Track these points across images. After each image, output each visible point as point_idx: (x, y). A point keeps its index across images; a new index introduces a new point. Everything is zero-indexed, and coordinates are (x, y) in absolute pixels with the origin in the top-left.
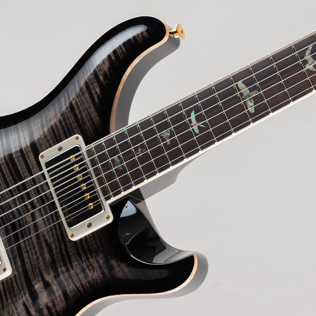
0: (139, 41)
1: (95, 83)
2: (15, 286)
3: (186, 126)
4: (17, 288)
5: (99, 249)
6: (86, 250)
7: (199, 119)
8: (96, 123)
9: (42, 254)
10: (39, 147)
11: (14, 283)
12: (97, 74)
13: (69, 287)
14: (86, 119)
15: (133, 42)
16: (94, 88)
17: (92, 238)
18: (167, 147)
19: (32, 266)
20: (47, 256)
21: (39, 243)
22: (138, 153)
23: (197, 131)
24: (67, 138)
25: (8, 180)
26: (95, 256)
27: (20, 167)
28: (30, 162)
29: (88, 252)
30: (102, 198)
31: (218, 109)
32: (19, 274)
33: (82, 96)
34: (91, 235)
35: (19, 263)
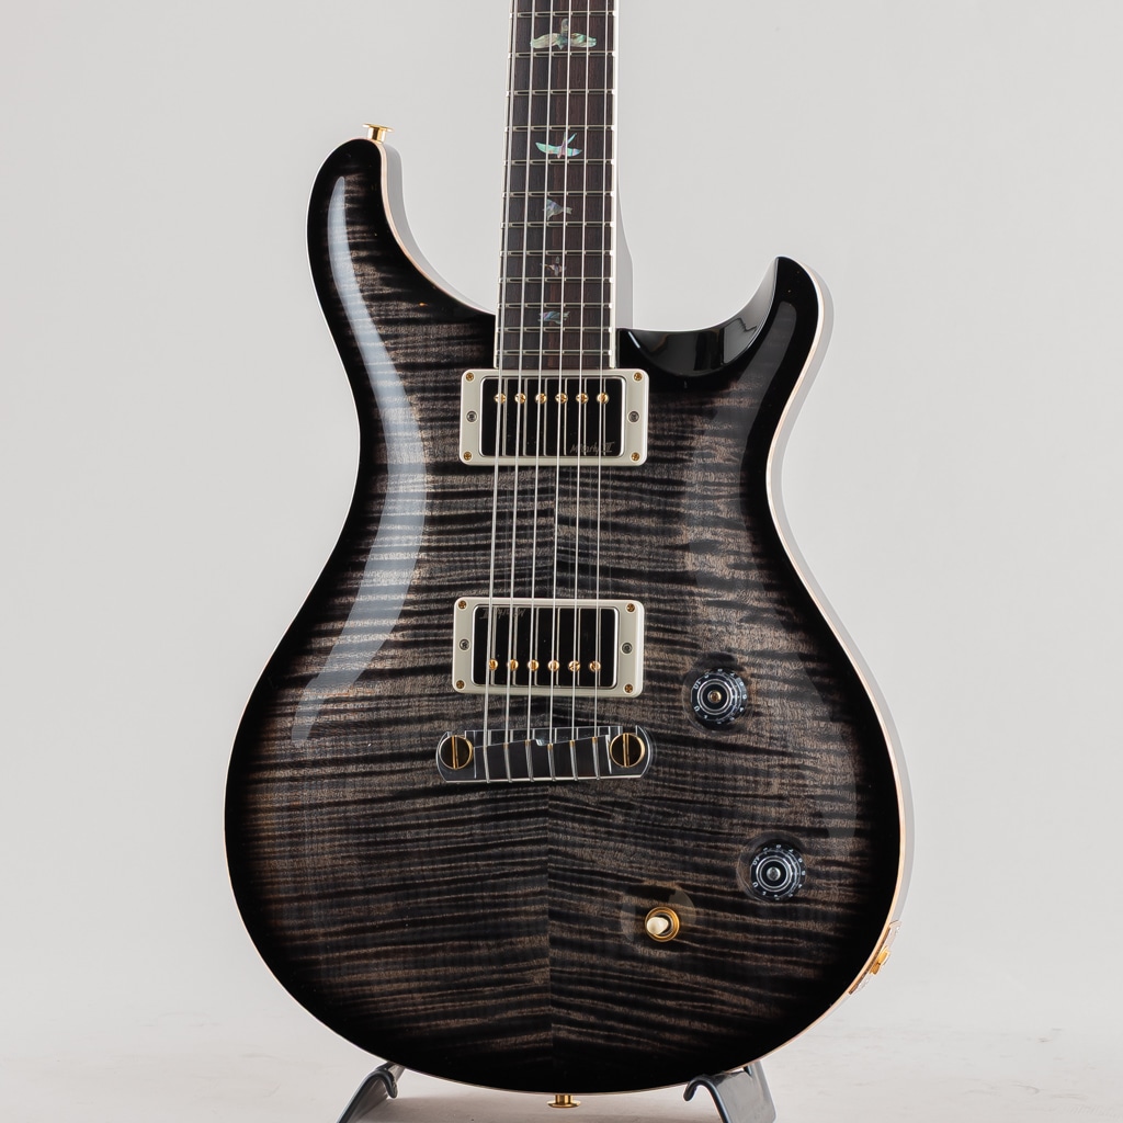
0: (360, 195)
1: (388, 305)
2: (668, 608)
3: (557, 165)
4: (674, 604)
5: (682, 420)
6: (673, 444)
7: (556, 140)
8: (461, 334)
9: (638, 530)
10: (446, 459)
11: (662, 606)
13: (718, 510)
14: (444, 350)
15: (355, 206)
16: (397, 311)
17: (658, 425)
18: (575, 215)
19: (649, 560)
20: (645, 522)
21: (616, 527)
22: (556, 273)
23: (575, 152)
24: (459, 398)
25: (472, 543)
26: (692, 432)
27: (462, 509)
28: (463, 486)
29: (679, 443)
30: (600, 373)
31: (558, 99)
32: (650, 590)
33: (399, 340)
34: (651, 425)
35: (632, 582)
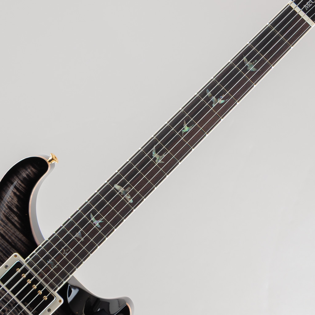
0: (32, 176)
1: (12, 214)
3: (91, 226)
7: (97, 218)
8: (24, 241)
12: (11, 208)
14: (16, 241)
15: (28, 178)
16: (13, 218)
22: (64, 253)
23: (99, 226)
24: (8, 258)
30: (52, 291)
31: (108, 208)
33: (6, 226)
